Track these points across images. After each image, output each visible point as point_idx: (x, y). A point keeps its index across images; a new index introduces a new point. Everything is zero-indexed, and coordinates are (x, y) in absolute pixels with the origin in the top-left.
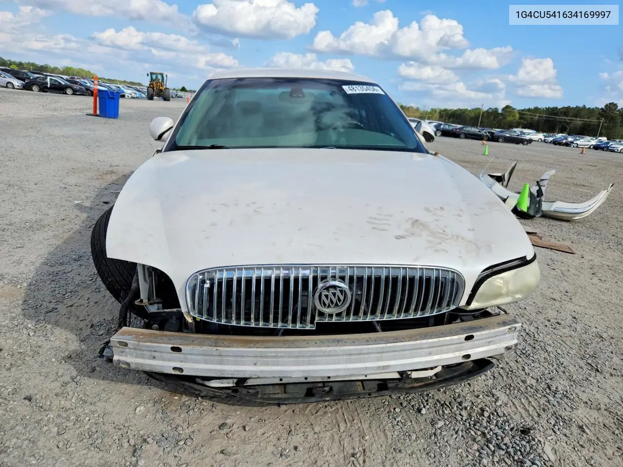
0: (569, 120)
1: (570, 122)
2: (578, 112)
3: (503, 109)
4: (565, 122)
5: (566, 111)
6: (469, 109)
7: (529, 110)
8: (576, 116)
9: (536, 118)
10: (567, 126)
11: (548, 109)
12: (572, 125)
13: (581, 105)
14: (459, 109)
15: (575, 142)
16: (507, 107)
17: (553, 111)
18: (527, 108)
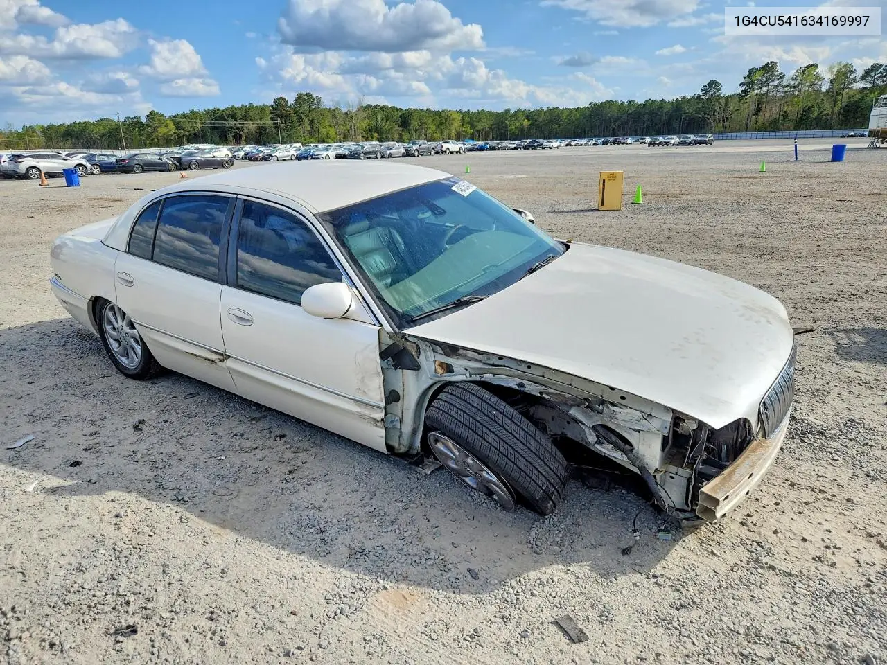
0: (240, 124)
1: (242, 127)
2: (247, 113)
3: (148, 118)
4: (238, 128)
5: (232, 113)
6: (92, 122)
7: (184, 115)
8: (245, 118)
9: (199, 126)
10: (241, 133)
11: (208, 112)
12: (245, 131)
13: (246, 104)
14: (75, 123)
15: (273, 155)
16: (152, 114)
17: (216, 115)
18: (180, 113)
